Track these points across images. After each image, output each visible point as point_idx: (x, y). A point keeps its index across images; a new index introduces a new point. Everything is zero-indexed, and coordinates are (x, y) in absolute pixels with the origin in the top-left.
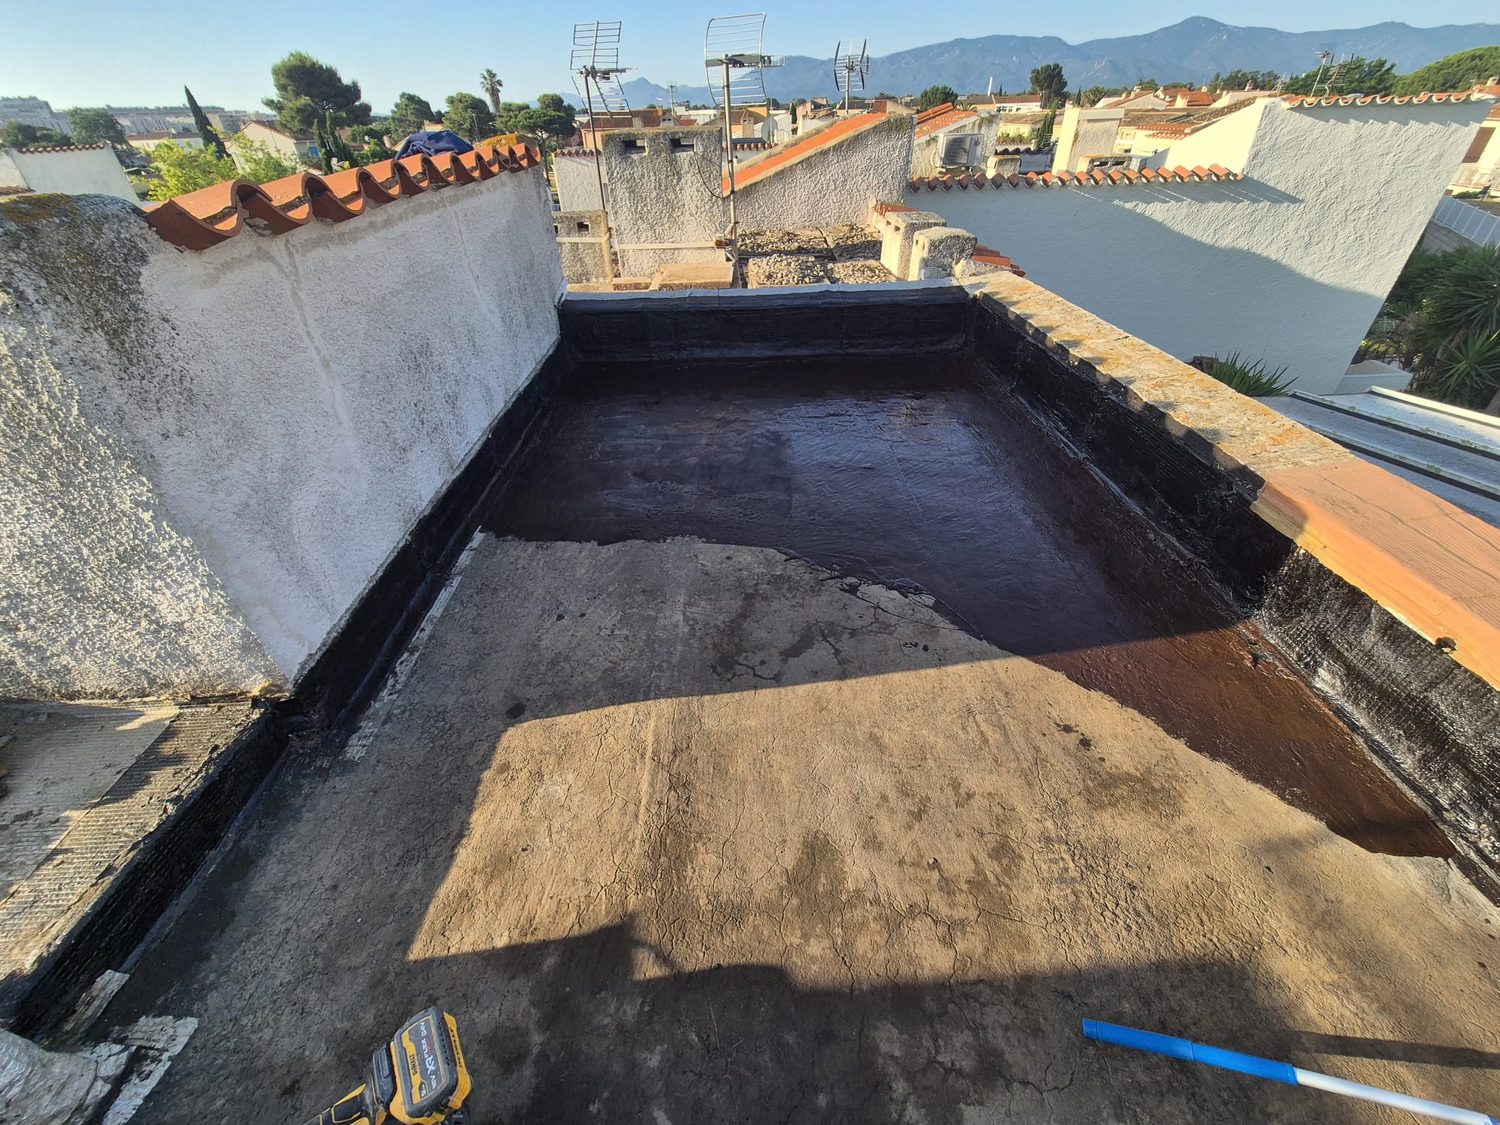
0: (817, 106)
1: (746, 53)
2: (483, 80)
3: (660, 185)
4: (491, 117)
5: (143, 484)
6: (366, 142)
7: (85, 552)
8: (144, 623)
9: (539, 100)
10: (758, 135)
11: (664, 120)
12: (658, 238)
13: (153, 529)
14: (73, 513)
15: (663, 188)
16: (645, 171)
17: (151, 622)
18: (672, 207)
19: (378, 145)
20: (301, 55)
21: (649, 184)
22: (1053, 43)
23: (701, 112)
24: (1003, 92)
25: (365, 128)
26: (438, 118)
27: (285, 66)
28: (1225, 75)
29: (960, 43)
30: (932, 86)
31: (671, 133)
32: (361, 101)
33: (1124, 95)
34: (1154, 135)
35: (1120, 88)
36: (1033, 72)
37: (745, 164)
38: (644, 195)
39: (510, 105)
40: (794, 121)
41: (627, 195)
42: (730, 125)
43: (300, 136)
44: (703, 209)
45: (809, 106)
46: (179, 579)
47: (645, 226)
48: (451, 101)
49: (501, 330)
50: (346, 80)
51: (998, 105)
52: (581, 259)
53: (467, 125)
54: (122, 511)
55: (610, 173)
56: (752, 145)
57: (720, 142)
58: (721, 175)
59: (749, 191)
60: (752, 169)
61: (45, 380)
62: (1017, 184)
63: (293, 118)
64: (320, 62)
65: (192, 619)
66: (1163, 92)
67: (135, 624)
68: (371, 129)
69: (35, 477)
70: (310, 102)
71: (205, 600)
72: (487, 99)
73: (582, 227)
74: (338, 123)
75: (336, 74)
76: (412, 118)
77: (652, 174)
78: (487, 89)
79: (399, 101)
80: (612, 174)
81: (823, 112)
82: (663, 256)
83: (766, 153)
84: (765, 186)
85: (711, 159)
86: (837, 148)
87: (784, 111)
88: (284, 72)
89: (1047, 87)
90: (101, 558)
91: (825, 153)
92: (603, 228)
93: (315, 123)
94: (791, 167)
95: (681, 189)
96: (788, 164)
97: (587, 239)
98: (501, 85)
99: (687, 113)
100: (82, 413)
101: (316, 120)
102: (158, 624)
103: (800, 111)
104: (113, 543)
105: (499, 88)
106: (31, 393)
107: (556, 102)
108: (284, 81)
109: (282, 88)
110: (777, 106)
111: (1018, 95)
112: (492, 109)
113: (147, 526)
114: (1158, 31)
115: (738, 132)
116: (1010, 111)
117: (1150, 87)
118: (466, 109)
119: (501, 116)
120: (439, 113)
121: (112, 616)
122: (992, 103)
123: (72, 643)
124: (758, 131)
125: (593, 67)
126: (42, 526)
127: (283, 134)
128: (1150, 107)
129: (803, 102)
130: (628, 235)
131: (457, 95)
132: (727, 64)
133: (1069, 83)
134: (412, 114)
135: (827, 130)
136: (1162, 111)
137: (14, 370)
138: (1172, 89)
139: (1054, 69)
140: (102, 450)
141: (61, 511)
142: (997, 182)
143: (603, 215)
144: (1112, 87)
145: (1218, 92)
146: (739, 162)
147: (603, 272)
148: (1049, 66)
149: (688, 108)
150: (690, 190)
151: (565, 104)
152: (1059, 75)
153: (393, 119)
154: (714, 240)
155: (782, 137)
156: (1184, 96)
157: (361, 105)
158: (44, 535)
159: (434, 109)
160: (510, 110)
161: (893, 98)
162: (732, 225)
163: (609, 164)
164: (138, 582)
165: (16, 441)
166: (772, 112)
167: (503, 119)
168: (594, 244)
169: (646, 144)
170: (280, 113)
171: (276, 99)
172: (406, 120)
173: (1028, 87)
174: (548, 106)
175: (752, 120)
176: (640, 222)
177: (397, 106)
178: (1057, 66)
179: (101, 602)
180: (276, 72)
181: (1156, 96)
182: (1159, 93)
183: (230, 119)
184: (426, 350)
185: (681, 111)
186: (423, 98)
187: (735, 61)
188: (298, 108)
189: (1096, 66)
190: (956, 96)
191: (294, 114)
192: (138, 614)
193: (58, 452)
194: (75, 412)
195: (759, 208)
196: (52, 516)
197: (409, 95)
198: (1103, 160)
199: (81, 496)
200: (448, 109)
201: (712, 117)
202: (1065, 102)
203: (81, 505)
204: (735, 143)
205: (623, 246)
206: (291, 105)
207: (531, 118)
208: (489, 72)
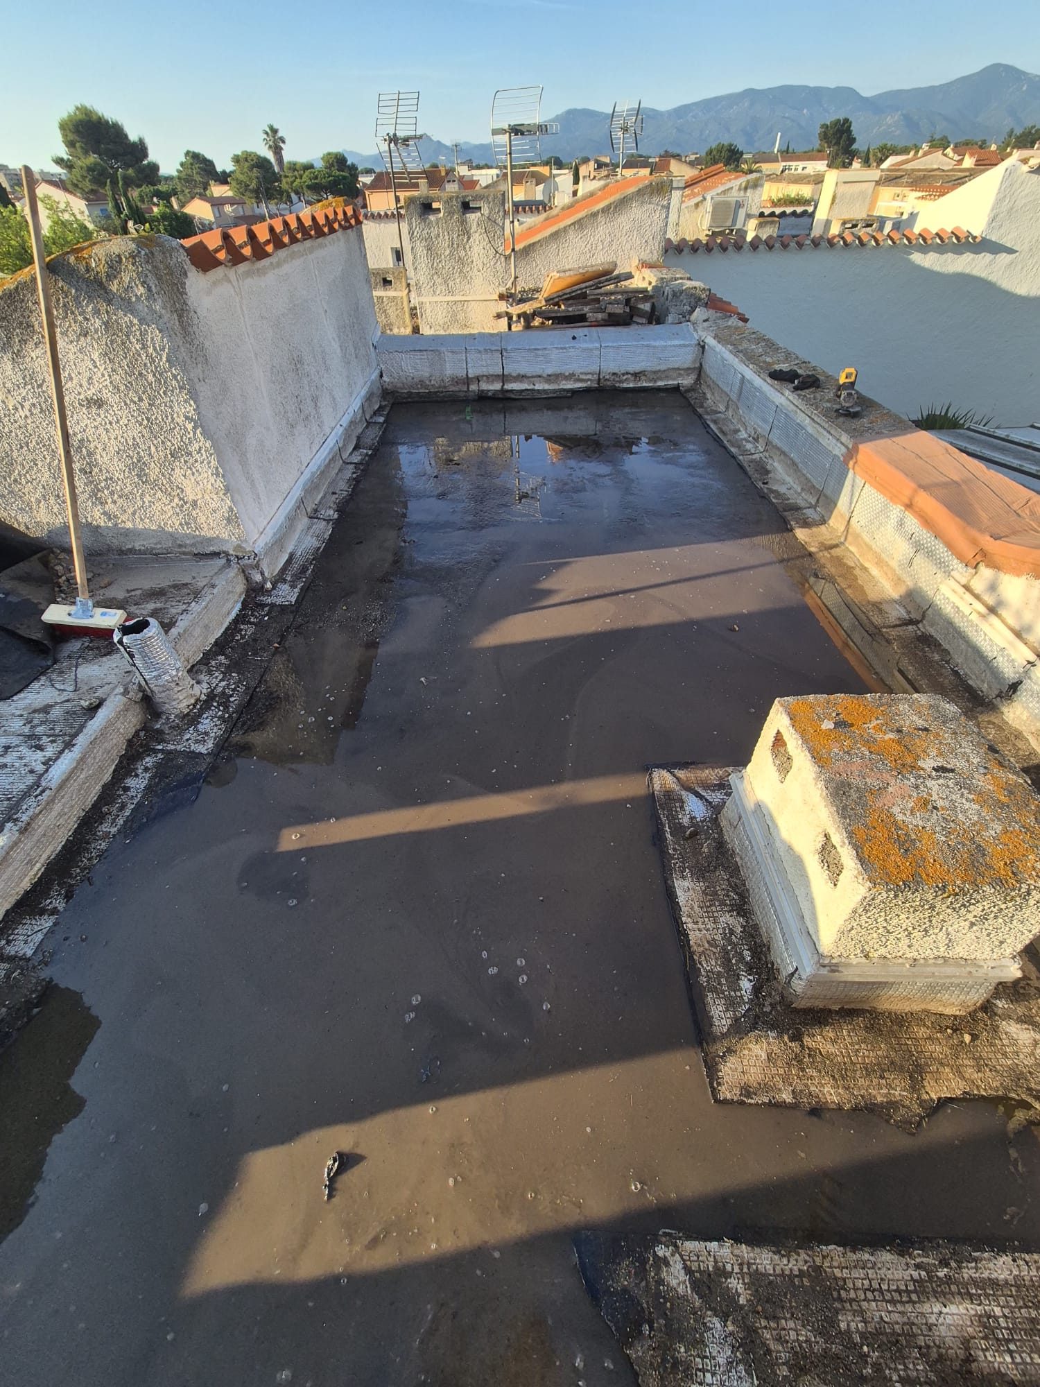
0: (600, 165)
1: (526, 123)
2: (265, 136)
3: (453, 244)
4: (277, 178)
5: (191, 406)
6: (155, 204)
7: (153, 449)
8: (176, 500)
9: (322, 159)
10: (539, 197)
11: (449, 181)
12: (451, 292)
13: (192, 435)
14: (152, 424)
15: (455, 246)
16: (440, 230)
17: (180, 499)
18: (462, 263)
19: (166, 207)
20: (86, 108)
21: (444, 241)
22: (846, 94)
23: (484, 172)
24: (791, 150)
25: (152, 188)
26: (223, 179)
27: (71, 121)
28: (1018, 131)
29: (750, 94)
30: (717, 143)
31: (463, 197)
32: (149, 159)
33: (912, 153)
34: (922, 198)
35: (910, 144)
36: (822, 126)
37: (525, 226)
38: (439, 252)
39: (295, 164)
40: (576, 181)
41: (425, 252)
42: (512, 185)
43: (92, 198)
44: (488, 265)
45: (592, 165)
46: (200, 470)
47: (440, 280)
48: (236, 160)
49: (340, 355)
50: (133, 137)
51: (784, 164)
52: (386, 310)
53: (253, 186)
54: (177, 423)
55: (411, 232)
56: (534, 208)
57: (503, 204)
58: (503, 235)
59: (527, 250)
60: (531, 231)
61: (152, 339)
62: (773, 246)
63: (84, 177)
64: (106, 117)
65: (203, 497)
66: (953, 150)
67: (171, 501)
68: (158, 189)
69: (136, 399)
70: (98, 160)
71: (212, 485)
72: (270, 156)
73: (386, 282)
74: (128, 182)
75: (122, 129)
76: (198, 178)
77: (446, 233)
78: (270, 147)
79: (184, 160)
80: (413, 234)
81: (604, 172)
82: (454, 307)
83: (543, 216)
84: (541, 246)
85: (495, 220)
86: (605, 210)
87: (567, 171)
88: (71, 127)
89: (835, 145)
90: (161, 454)
91: (594, 215)
92: (404, 284)
93: (108, 183)
94: (565, 228)
95: (470, 248)
96: (562, 225)
97: (391, 293)
98: (284, 142)
99: (469, 173)
100: (167, 361)
101: (108, 180)
102: (183, 500)
103: (583, 171)
104: (169, 444)
105: (282, 145)
106: (144, 347)
107: (338, 161)
108: (71, 137)
109: (70, 144)
110: (559, 164)
111: (805, 152)
112: (276, 169)
113: (189, 433)
114: (955, 81)
115: (519, 194)
116: (796, 169)
117: (940, 144)
118: (251, 169)
119: (286, 177)
120: (224, 172)
121: (159, 494)
122: (778, 162)
123: (134, 513)
124: (539, 193)
125: (395, 135)
126: (133, 432)
127: (75, 195)
128: (935, 167)
129: (586, 161)
130: (426, 288)
131: (243, 153)
132: (510, 133)
133: (857, 139)
134: (197, 173)
135: (600, 193)
136: (948, 171)
137: (138, 333)
138: (961, 149)
139: (844, 124)
140: (174, 382)
141: (145, 422)
142: (755, 245)
143: (403, 271)
144: (901, 144)
145: (1008, 150)
146: (521, 223)
147: (404, 323)
148: (839, 120)
149: (471, 168)
150: (478, 247)
151: (349, 163)
152: (849, 131)
153: (179, 178)
154: (498, 293)
155: (562, 198)
156: (972, 155)
157: (149, 163)
158: (134, 439)
159: (219, 169)
160: (295, 170)
161: (678, 155)
162: (512, 279)
163: (410, 224)
164: (177, 471)
165: (131, 376)
166: (555, 172)
167: (289, 180)
168: (395, 298)
169: (441, 207)
170: (70, 172)
171: (65, 157)
172: (192, 180)
173: (817, 143)
174: (332, 165)
175: (534, 180)
176: (435, 277)
177: (182, 165)
178: (846, 120)
179: (155, 485)
180: (63, 127)
181: (945, 155)
182: (949, 151)
183: (16, 177)
184: (300, 361)
185: (463, 171)
186: (208, 156)
187: (516, 130)
188: (87, 166)
189: (889, 120)
190: (742, 153)
191: (85, 174)
192: (173, 493)
193: (150, 384)
194: (164, 359)
195: (536, 266)
196: (140, 425)
197: (194, 153)
198: (854, 222)
199: (157, 413)
200: (234, 168)
201: (495, 179)
202: (852, 160)
203: (156, 419)
204: (516, 205)
205: (421, 299)
206: (80, 163)
207: (316, 178)
208: (271, 128)
